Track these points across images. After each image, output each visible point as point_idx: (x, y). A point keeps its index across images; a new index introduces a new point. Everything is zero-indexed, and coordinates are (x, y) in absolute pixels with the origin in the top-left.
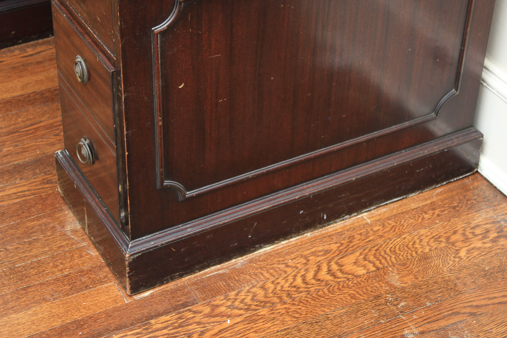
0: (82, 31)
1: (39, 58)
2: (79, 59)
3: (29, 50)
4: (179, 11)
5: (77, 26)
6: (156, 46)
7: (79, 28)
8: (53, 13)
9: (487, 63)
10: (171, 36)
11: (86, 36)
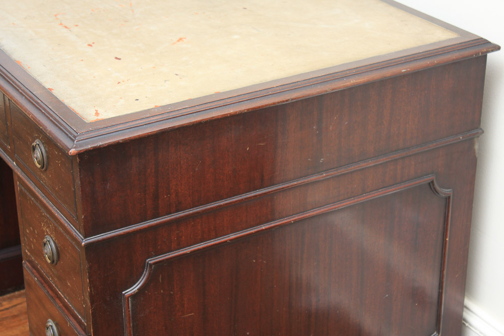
0: (53, 295)
1: (14, 311)
2: (51, 323)
3: (4, 303)
4: (150, 274)
5: (49, 290)
6: (127, 309)
7: (50, 292)
8: (25, 277)
9: (467, 302)
10: (142, 299)
11: (57, 300)
